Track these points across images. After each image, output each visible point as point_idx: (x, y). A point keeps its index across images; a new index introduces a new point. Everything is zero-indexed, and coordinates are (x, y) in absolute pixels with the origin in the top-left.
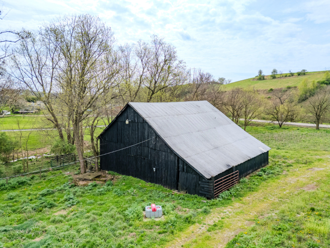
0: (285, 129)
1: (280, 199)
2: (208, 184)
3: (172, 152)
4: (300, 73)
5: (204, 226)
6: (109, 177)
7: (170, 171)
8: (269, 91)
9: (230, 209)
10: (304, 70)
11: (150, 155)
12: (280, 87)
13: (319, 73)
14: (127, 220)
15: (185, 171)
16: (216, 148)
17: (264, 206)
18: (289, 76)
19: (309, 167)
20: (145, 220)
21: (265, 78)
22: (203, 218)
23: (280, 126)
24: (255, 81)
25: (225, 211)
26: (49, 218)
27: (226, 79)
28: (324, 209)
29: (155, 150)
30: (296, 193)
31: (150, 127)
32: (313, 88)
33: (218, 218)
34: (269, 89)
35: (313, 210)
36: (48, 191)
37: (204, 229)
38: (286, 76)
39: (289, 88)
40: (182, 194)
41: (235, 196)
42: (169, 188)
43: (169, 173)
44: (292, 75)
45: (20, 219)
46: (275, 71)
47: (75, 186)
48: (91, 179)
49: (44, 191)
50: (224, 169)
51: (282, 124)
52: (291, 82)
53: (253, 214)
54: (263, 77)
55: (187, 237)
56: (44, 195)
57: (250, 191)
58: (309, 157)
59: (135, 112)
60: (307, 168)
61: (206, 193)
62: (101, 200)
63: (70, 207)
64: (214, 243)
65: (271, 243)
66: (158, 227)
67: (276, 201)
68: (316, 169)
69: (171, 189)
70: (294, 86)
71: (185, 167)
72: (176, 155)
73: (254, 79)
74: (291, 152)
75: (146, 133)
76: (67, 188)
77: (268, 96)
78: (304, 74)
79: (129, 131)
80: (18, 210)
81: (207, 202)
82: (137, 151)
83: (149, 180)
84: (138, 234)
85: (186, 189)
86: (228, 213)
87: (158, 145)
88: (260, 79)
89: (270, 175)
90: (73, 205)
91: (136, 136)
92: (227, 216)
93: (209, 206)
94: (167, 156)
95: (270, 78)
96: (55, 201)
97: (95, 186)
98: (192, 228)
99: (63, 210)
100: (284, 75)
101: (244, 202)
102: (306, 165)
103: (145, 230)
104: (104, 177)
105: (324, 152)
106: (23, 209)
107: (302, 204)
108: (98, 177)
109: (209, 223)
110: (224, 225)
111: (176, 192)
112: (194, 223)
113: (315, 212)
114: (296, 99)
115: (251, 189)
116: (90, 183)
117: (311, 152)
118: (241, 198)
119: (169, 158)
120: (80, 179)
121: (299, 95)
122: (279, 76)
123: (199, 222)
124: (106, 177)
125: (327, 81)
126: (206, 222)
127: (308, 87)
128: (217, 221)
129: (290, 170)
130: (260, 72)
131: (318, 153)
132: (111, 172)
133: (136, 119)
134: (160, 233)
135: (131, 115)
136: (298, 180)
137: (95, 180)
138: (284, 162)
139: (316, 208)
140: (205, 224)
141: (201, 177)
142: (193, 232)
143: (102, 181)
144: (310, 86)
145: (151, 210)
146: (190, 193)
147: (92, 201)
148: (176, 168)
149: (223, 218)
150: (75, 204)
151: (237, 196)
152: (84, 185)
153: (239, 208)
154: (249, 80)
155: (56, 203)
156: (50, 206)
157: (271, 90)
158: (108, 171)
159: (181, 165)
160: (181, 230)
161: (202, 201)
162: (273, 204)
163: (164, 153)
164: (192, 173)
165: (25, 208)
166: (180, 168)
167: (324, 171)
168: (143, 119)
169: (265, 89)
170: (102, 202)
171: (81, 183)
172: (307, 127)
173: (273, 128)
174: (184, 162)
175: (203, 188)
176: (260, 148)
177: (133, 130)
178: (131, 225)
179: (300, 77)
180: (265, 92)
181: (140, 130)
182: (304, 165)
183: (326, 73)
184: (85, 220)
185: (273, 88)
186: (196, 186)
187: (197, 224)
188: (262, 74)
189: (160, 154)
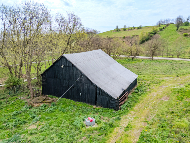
0: (135, 60)
1: (153, 107)
2: (115, 102)
3: (92, 83)
4: (139, 27)
5: (122, 128)
6: (51, 99)
7: (91, 95)
8: (123, 38)
9: (130, 116)
10: (141, 26)
11: (77, 86)
12: (129, 36)
13: (149, 27)
14: (77, 129)
15: (101, 94)
16: (113, 79)
17: (146, 112)
18: (133, 29)
19: (160, 86)
20: (87, 128)
21: (120, 30)
22: (119, 123)
23: (133, 59)
24: (115, 32)
25: (128, 117)
26: (27, 132)
27: (97, 31)
28: (178, 112)
29: (81, 82)
30: (159, 102)
31: (77, 69)
32: (146, 36)
33: (127, 122)
34: (123, 36)
35: (173, 112)
36: (17, 112)
37: (122, 130)
38: (131, 29)
39: (134, 36)
40: (99, 108)
41: (129, 107)
42: (90, 105)
43: (90, 96)
44: (134, 28)
45: (9, 134)
46: (125, 26)
47: (32, 107)
48: (41, 102)
49: (14, 113)
50: (122, 92)
51: (134, 58)
52: (134, 33)
53: (143, 118)
54: (119, 29)
55: (115, 136)
56: (15, 115)
57: (136, 103)
58: (157, 79)
59: (67, 60)
60: (159, 86)
61: (114, 107)
62: (54, 116)
63: (37, 122)
64: (131, 139)
65: (163, 136)
66: (96, 131)
67: (151, 108)
68: (164, 86)
69: (92, 105)
70: (136, 35)
71: (101, 92)
72: (95, 85)
73: (114, 31)
74: (146, 76)
75: (75, 73)
76: (28, 109)
77: (123, 41)
78: (141, 28)
79: (63, 71)
80: (4, 128)
81: (116, 112)
82: (68, 83)
83: (77, 100)
84: (88, 137)
85: (102, 105)
86: (130, 118)
87: (83, 80)
88: (117, 31)
89: (142, 92)
90: (37, 121)
91: (68, 74)
92: (131, 120)
93: (118, 115)
94: (88, 86)
95: (123, 30)
96: (24, 119)
97: (45, 106)
98: (115, 130)
99: (33, 125)
100: (130, 29)
101: (135, 110)
102: (157, 84)
103: (90, 134)
104: (48, 100)
105: (163, 75)
106: (7, 126)
107: (166, 109)
108: (45, 100)
109: (123, 126)
110: (132, 126)
111: (95, 107)
112: (115, 127)
113: (174, 114)
114: (138, 42)
115: (136, 102)
116: (41, 105)
117: (156, 76)
118: (133, 108)
119: (90, 87)
120: (34, 103)
121: (140, 40)
122: (128, 29)
123: (118, 126)
124: (49, 100)
125: (154, 32)
126: (121, 126)
127: (144, 36)
128: (127, 124)
129: (151, 88)
130: (117, 27)
131: (161, 76)
132: (50, 96)
133: (67, 65)
134: (99, 135)
135: (64, 62)
136: (157, 94)
137: (43, 102)
138: (145, 83)
139: (174, 111)
140: (121, 127)
141: (111, 98)
142: (117, 133)
143: (48, 102)
144: (145, 35)
145: (89, 121)
146: (104, 107)
147: (49, 117)
148: (95, 93)
149: (129, 122)
150: (39, 120)
151: (130, 107)
152: (38, 106)
153: (134, 114)
154: (111, 31)
155: (26, 120)
156: (23, 123)
157: (124, 37)
158: (48, 95)
159: (98, 91)
160: (110, 132)
161: (113, 112)
162: (150, 110)
163: (87, 85)
164: (105, 96)
165: (8, 126)
166: (97, 93)
167: (168, 87)
168: (73, 65)
169: (120, 37)
170: (55, 117)
171: (35, 105)
172: (147, 59)
173: (129, 60)
174: (100, 89)
175: (113, 104)
176: (133, 76)
177: (65, 71)
178: (81, 132)
179: (139, 30)
180: (121, 38)
181: (70, 71)
182: (156, 84)
183: (153, 28)
184: (52, 131)
185: (125, 36)
186: (108, 103)
187: (117, 127)
188: (118, 28)
189: (84, 85)
